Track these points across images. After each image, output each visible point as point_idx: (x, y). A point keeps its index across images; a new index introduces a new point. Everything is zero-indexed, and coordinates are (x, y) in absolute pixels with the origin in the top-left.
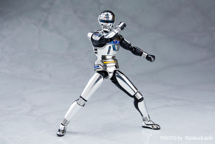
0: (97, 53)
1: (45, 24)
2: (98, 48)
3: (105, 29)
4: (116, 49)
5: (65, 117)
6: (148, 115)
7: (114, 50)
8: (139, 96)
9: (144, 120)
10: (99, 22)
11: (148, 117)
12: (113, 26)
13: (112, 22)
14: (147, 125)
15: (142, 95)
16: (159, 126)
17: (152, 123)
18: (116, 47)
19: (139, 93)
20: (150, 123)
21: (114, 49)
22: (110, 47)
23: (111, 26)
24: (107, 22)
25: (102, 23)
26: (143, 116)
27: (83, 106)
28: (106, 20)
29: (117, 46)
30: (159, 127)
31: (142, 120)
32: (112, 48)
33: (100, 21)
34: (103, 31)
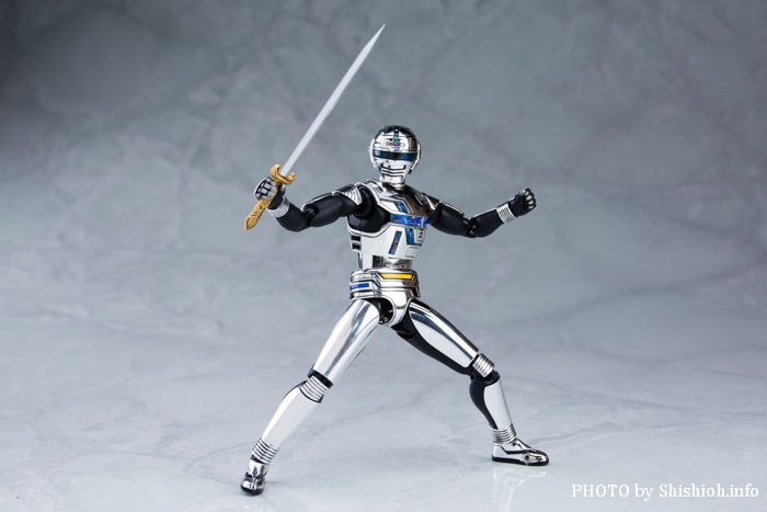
0: (358, 247)
1: (202, 156)
2: (363, 233)
3: (387, 179)
4: (415, 241)
5: (265, 436)
6: (512, 426)
7: (408, 243)
8: (485, 369)
9: (499, 440)
10: (372, 158)
11: (509, 431)
12: (410, 171)
13: (411, 157)
14: (509, 453)
15: (492, 365)
16: (545, 454)
17: (524, 448)
18: (416, 233)
19: (484, 357)
20: (517, 448)
21: (410, 241)
22: (398, 234)
23: (406, 171)
24: (396, 156)
25: (380, 161)
26: (495, 427)
27: (320, 401)
28: (392, 150)
29: (419, 231)
30: (544, 459)
31: (493, 439)
32: (403, 237)
33: (374, 155)
34: (380, 184)
